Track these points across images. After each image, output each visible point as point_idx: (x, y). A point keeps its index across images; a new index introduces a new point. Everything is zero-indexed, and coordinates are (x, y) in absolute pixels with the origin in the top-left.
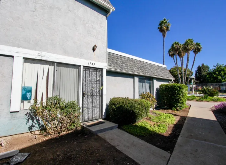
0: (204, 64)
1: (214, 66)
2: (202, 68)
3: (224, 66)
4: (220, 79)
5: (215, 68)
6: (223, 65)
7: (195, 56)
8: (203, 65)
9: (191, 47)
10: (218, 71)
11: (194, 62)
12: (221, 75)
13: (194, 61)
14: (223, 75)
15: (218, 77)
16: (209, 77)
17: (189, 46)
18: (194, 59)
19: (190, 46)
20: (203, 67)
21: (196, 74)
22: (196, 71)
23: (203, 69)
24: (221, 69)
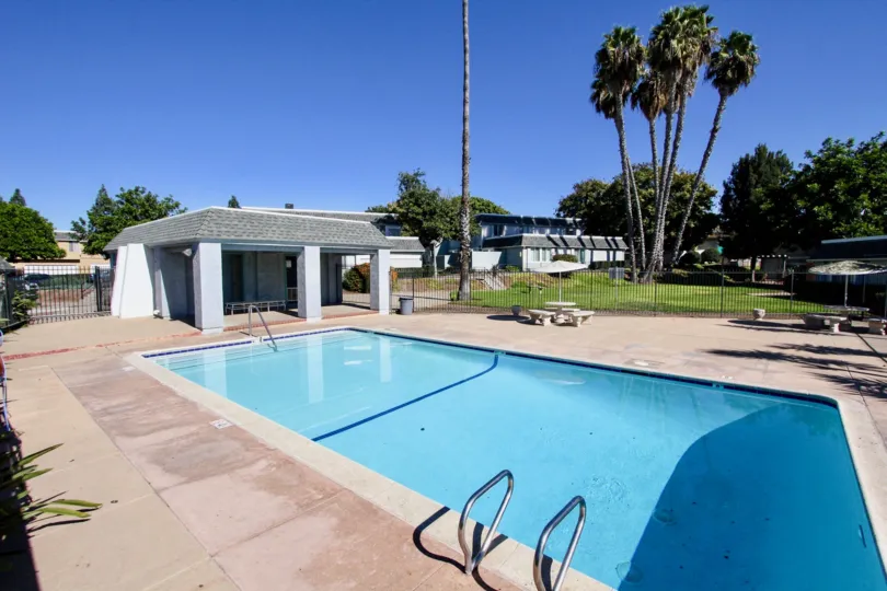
0: (765, 149)
1: (808, 154)
2: (751, 169)
3: (854, 148)
4: (825, 221)
5: (808, 162)
6: (850, 143)
7: (721, 103)
8: (761, 151)
9: (684, 49)
10: (818, 177)
11: (712, 137)
12: (831, 201)
13: (714, 131)
14: (843, 198)
15: (816, 209)
16: (769, 211)
17: (674, 43)
18: (716, 119)
19: (679, 42)
20: (759, 165)
21: (725, 200)
22: (725, 185)
23: (760, 175)
24: (839, 165)
